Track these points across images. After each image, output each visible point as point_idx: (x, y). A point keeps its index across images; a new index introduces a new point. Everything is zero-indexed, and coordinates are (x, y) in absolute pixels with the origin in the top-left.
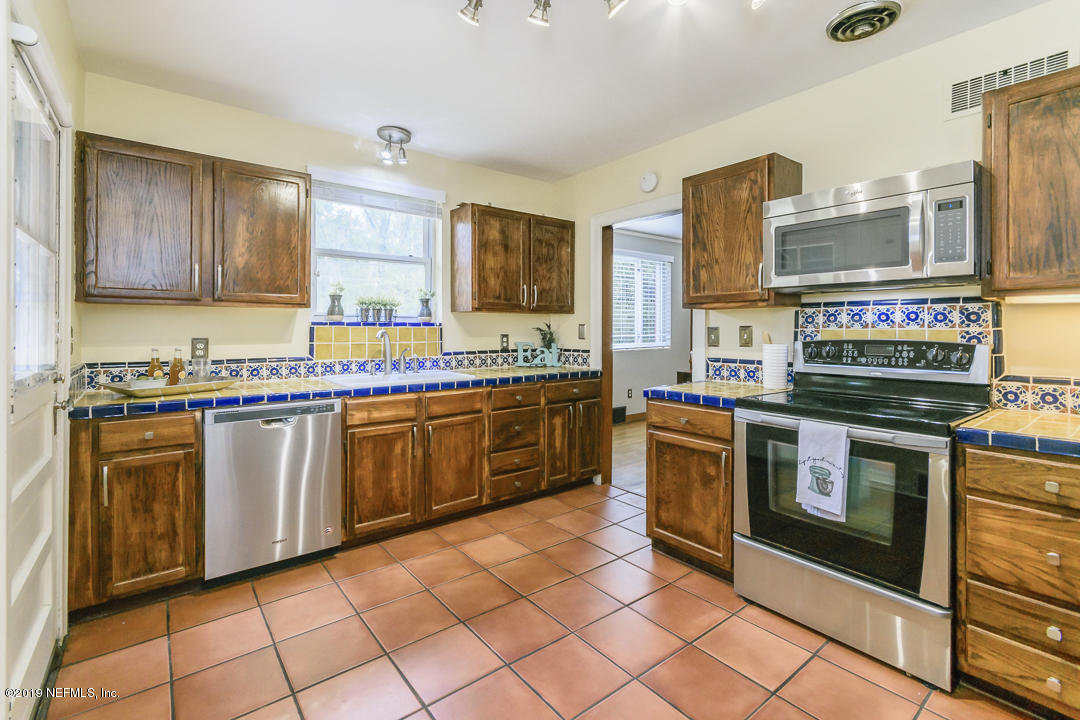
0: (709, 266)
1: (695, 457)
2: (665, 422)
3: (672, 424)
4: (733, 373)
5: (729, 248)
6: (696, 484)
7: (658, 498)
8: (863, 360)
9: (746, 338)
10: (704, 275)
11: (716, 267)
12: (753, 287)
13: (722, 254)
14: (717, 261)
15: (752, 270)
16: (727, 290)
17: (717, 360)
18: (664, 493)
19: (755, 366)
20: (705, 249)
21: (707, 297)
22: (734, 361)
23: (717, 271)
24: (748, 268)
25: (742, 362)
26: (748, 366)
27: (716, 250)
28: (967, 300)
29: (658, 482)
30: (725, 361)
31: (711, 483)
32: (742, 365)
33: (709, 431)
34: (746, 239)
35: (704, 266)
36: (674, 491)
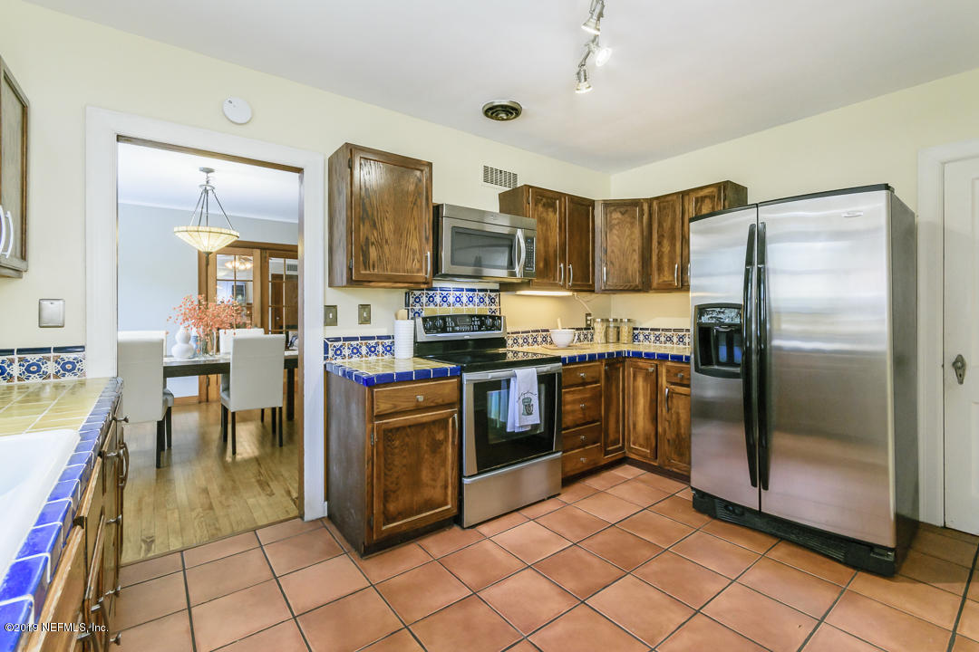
0: (379, 245)
1: (426, 430)
2: (395, 406)
3: (403, 405)
4: (355, 351)
5: (398, 231)
6: (426, 456)
7: (385, 492)
8: (458, 328)
9: (365, 314)
10: (373, 253)
11: (386, 247)
12: (419, 270)
13: (392, 236)
14: (387, 242)
15: (418, 256)
16: (396, 271)
17: (338, 339)
18: (392, 483)
19: (376, 341)
20: (374, 225)
21: (377, 275)
22: (356, 339)
23: (387, 251)
24: (414, 252)
25: (363, 338)
26: (369, 342)
27: (386, 230)
28: (492, 291)
29: (385, 474)
30: (346, 339)
31: (439, 448)
32: (363, 342)
33: (440, 401)
34: (412, 227)
35: (373, 244)
36: (404, 474)
